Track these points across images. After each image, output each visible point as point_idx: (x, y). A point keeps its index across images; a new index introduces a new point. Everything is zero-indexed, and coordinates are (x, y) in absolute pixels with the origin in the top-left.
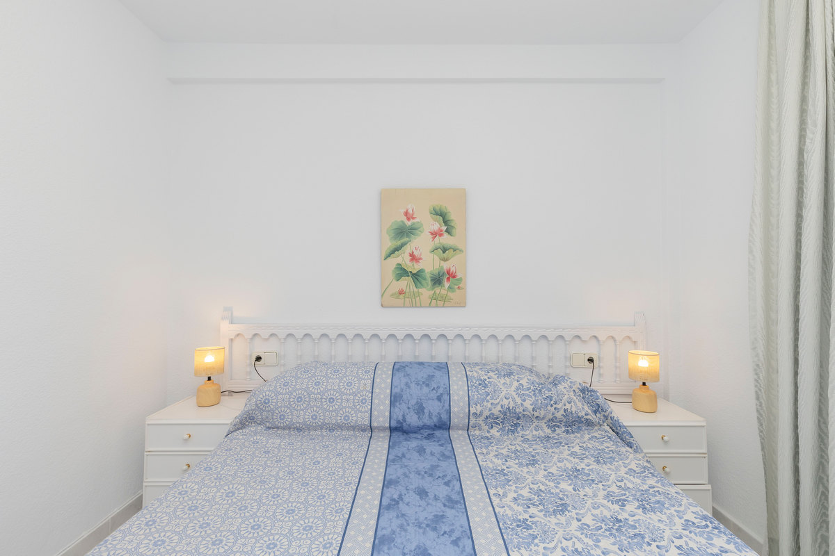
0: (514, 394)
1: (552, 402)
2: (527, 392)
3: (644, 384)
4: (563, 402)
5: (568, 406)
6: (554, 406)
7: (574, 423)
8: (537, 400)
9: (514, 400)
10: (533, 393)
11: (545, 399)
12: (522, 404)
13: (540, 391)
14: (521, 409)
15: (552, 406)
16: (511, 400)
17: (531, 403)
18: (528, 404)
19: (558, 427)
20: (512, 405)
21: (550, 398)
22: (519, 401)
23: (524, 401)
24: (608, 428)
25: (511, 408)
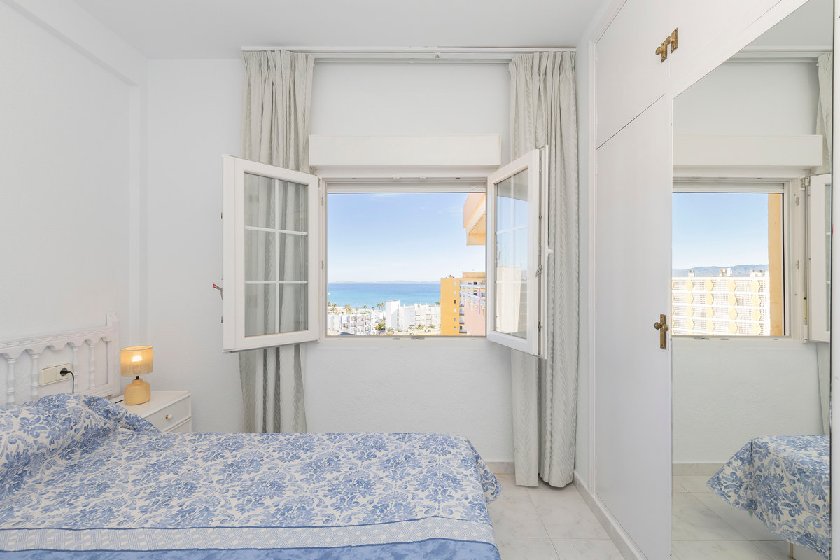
0: (21, 434)
1: (72, 424)
2: (37, 425)
3: (138, 378)
4: (82, 420)
5: (88, 422)
6: (74, 427)
7: (92, 439)
8: (54, 430)
9: (23, 440)
10: (45, 422)
11: (63, 424)
12: (35, 442)
13: (54, 417)
14: (36, 447)
15: (72, 428)
16: (19, 442)
17: (46, 435)
18: (43, 439)
19: (73, 452)
20: (22, 448)
21: (69, 420)
22: (30, 439)
23: (38, 436)
24: (123, 430)
25: (21, 453)
